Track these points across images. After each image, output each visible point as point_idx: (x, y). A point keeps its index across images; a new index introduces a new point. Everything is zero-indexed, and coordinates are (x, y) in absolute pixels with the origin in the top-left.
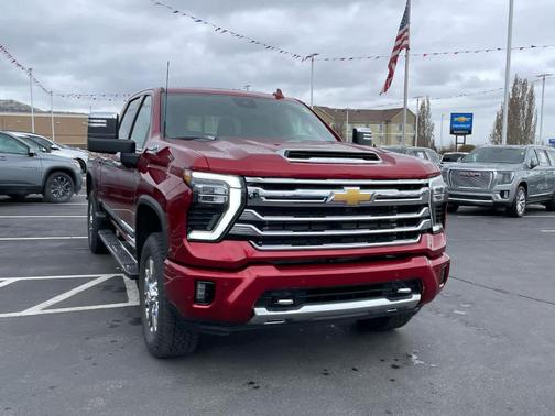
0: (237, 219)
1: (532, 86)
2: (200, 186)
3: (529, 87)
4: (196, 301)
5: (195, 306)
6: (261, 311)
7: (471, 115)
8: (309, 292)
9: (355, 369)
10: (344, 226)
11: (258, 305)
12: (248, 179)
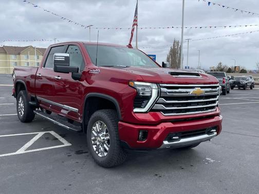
0: (156, 102)
1: (181, 44)
2: (140, 88)
3: (180, 44)
4: (138, 140)
5: (138, 142)
6: (166, 142)
7: (155, 56)
8: (183, 133)
9: (192, 166)
10: (192, 104)
11: (165, 140)
12: (161, 85)
